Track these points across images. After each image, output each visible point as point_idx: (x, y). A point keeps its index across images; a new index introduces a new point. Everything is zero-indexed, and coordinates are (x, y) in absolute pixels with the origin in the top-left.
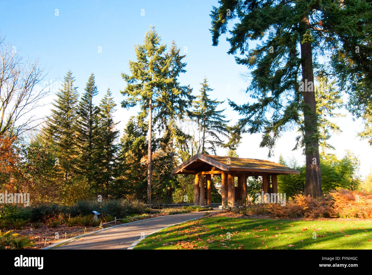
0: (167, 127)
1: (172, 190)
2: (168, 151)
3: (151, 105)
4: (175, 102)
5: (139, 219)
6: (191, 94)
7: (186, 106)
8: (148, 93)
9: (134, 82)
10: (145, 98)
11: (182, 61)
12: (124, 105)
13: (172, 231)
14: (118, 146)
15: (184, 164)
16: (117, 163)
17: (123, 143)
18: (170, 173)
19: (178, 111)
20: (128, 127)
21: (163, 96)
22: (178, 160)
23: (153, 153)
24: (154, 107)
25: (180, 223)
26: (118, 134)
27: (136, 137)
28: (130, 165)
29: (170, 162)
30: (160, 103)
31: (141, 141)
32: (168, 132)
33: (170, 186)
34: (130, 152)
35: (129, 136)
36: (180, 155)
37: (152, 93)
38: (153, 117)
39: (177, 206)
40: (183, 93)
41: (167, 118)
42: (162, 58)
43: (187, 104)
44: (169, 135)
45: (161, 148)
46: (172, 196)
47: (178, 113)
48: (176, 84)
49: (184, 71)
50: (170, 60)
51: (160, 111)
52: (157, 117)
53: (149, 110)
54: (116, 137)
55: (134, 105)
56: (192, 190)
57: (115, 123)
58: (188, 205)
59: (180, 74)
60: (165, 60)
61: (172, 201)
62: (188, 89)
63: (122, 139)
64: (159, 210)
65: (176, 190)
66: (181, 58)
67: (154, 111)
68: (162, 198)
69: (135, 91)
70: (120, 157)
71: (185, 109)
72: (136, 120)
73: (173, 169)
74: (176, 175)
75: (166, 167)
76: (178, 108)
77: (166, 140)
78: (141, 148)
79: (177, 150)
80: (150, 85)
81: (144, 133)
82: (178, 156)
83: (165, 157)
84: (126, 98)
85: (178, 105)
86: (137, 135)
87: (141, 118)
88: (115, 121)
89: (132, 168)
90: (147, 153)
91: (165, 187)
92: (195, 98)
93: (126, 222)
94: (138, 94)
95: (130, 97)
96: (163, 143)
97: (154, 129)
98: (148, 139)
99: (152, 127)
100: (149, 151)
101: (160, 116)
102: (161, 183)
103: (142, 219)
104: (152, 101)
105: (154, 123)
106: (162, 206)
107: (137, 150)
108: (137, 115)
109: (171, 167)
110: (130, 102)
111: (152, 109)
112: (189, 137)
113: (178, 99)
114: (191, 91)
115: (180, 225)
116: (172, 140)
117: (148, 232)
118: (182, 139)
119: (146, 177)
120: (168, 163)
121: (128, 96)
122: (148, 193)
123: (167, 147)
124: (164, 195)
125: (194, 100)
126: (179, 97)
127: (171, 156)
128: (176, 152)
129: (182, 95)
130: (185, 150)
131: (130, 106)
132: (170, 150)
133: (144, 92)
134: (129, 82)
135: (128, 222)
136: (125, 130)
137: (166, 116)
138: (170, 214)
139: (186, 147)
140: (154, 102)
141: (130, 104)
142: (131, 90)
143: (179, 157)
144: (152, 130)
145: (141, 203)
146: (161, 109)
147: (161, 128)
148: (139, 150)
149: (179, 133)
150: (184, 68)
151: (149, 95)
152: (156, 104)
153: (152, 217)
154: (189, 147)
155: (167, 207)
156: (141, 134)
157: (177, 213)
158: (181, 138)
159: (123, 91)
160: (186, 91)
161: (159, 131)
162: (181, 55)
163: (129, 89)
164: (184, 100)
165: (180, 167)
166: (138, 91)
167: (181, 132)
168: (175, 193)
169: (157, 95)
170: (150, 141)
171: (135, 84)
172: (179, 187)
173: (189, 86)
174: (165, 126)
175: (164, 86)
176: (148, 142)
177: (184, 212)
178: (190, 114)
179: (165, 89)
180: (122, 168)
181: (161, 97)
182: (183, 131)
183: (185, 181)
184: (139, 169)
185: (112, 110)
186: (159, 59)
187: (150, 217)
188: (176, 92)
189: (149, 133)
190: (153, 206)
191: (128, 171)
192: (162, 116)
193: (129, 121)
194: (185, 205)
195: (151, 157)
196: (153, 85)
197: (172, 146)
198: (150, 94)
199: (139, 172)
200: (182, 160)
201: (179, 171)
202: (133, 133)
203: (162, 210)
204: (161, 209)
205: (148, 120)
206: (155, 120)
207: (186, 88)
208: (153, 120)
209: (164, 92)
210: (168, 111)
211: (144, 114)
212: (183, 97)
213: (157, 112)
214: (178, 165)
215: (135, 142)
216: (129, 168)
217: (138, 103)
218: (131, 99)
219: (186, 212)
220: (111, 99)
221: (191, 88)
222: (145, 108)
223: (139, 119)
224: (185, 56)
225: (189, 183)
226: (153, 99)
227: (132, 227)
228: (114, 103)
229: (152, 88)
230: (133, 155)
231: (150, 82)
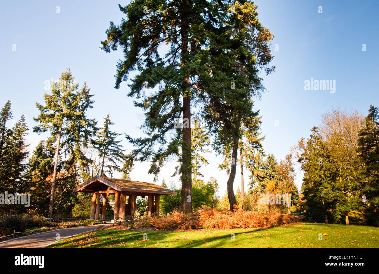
0: (73, 152)
1: (73, 206)
2: (71, 172)
3: (60, 132)
4: (82, 131)
5: (38, 232)
6: (96, 126)
7: (91, 136)
8: (59, 122)
9: (47, 111)
10: (55, 125)
11: (91, 99)
12: (36, 130)
13: (68, 243)
14: (26, 166)
15: (85, 184)
16: (24, 181)
17: (31, 163)
18: (72, 191)
19: (83, 139)
20: (38, 150)
21: (71, 126)
22: (79, 180)
23: (58, 173)
24: (63, 134)
25: (75, 235)
26: (27, 155)
27: (43, 158)
28: (36, 183)
29: (72, 182)
30: (68, 132)
31: (48, 162)
32: (73, 156)
33: (70, 202)
34: (37, 171)
35: (37, 158)
36: (82, 176)
37: (62, 122)
38: (61, 142)
39: (75, 219)
40: (89, 125)
41: (73, 144)
42: (73, 94)
43: (92, 134)
44: (74, 158)
45: (65, 169)
46: (72, 211)
47: (83, 140)
48: (84, 116)
49: (92, 107)
50: (81, 96)
51: (68, 138)
52: (65, 143)
53: (58, 136)
54: (25, 158)
55: (45, 130)
56: (90, 206)
57: (25, 145)
58: (85, 219)
59: (88, 108)
60: (76, 96)
61: (72, 215)
62: (94, 122)
63: (30, 160)
64: (58, 224)
65: (76, 205)
66: (91, 96)
67: (62, 137)
68: (62, 213)
69: (47, 119)
70: (27, 176)
71: (89, 138)
72: (45, 144)
73: (74, 187)
74: (77, 193)
75: (69, 186)
76: (83, 137)
77: (71, 163)
78: (47, 168)
79: (79, 172)
80: (61, 115)
81: (51, 156)
82: (79, 177)
83: (68, 177)
84: (38, 124)
85: (84, 134)
86: (45, 156)
87: (50, 143)
88: (26, 143)
89: (37, 186)
90: (52, 172)
91: (66, 203)
92: (99, 129)
93: (25, 235)
94: (49, 121)
95: (42, 123)
96: (68, 165)
97: (60, 152)
98: (54, 161)
99: (59, 150)
100: (55, 171)
101: (67, 142)
102: (63, 199)
103: (41, 232)
104: (62, 129)
105: (62, 147)
106: (62, 219)
107: (43, 170)
108: (46, 139)
109: (73, 186)
110: (42, 128)
111: (61, 135)
112: (91, 161)
113: (84, 129)
114: (96, 123)
115: (75, 237)
116: (76, 163)
117: (45, 243)
118: (85, 163)
119: (49, 194)
120: (70, 182)
121: (41, 122)
122: (50, 208)
123: (71, 169)
124: (64, 210)
125: (97, 131)
126: (85, 127)
127: (73, 177)
128: (79, 173)
129: (88, 126)
130: (86, 172)
131: (42, 131)
132: (73, 171)
133: (55, 120)
134: (42, 111)
135: (27, 235)
136: (34, 151)
137: (73, 142)
138: (67, 227)
139: (87, 169)
140: (63, 130)
141: (42, 130)
142: (43, 118)
143: (81, 177)
144: (59, 154)
145: (42, 217)
146: (69, 136)
147: (67, 152)
148: (46, 170)
149: (83, 158)
150: (91, 105)
151: (59, 124)
152: (65, 132)
153: (51, 230)
154: (90, 169)
155: (66, 220)
156: (49, 156)
157: (74, 226)
158: (84, 161)
159: (36, 118)
160: (92, 123)
161: (66, 154)
162: (90, 93)
163: (42, 117)
164: (89, 131)
165: (81, 186)
166: (50, 119)
167: (84, 157)
168: (75, 208)
169: (66, 124)
170: (56, 163)
171: (48, 113)
172: (78, 203)
173: (94, 119)
174: (71, 150)
175: (74, 118)
176: (54, 163)
177: (80, 225)
178: (93, 142)
179: (74, 120)
180: (27, 185)
181: (70, 126)
182: (86, 155)
183: (85, 198)
184: (44, 187)
185: (24, 133)
186: (71, 95)
187: (49, 230)
188: (83, 123)
189: (56, 156)
190: (54, 219)
191: (33, 188)
192: (70, 142)
193: (39, 144)
194: (83, 219)
195: (56, 176)
196: (64, 116)
197: (75, 168)
198: (60, 122)
199: (43, 189)
200: (83, 181)
201: (79, 190)
202: (41, 155)
203: (61, 224)
204: (60, 222)
205: (56, 144)
206: (63, 145)
207: (92, 121)
208: (61, 145)
209: (73, 122)
210: (74, 138)
211: (53, 140)
212: (89, 128)
213: (65, 139)
214: (79, 184)
215: (42, 163)
216: (34, 186)
217: (49, 129)
218: (42, 126)
219: (82, 225)
220: (24, 124)
221: (96, 121)
222: (54, 134)
223: (48, 143)
224: (93, 95)
225: (88, 200)
226: (62, 127)
227: (30, 240)
228: (27, 128)
229: (63, 118)
230: (39, 174)
231: (61, 113)
